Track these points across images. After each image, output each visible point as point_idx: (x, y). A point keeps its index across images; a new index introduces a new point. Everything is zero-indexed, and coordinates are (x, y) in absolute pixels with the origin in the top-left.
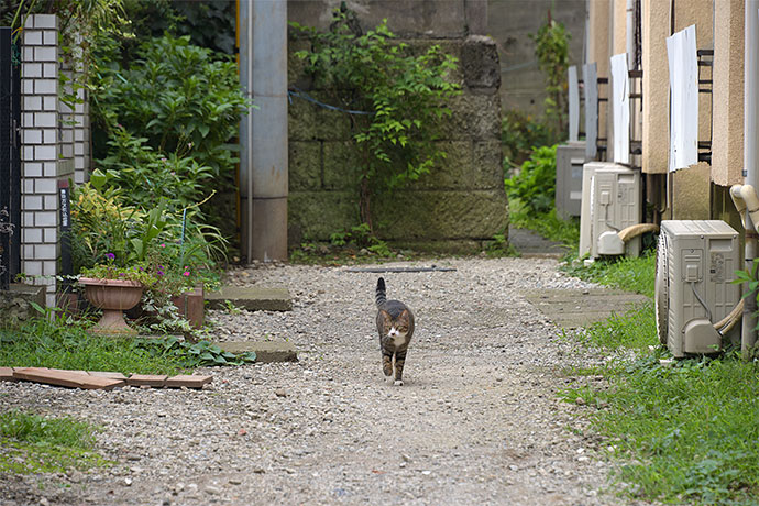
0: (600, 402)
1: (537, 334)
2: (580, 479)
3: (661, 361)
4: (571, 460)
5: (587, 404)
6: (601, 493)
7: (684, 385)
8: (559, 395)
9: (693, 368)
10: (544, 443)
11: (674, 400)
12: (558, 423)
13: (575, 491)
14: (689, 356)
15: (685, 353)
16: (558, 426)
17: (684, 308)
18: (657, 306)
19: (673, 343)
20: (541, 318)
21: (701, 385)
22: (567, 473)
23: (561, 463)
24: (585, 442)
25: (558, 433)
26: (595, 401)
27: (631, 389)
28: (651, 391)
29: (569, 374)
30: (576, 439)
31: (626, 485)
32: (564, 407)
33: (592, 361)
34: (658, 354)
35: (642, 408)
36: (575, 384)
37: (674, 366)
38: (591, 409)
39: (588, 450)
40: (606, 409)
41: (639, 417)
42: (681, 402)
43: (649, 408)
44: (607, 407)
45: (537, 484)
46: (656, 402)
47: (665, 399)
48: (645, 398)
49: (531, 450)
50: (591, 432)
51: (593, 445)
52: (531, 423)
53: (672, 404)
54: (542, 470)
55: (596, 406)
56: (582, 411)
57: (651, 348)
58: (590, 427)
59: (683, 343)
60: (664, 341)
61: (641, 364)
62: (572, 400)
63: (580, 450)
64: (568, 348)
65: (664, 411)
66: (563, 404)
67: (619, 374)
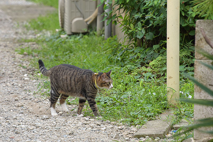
0: (34, 54)
1: (6, 24)
2: (25, 88)
3: (62, 36)
4: (21, 79)
5: (29, 55)
6: (34, 94)
7: (72, 46)
8: (16, 51)
9: (76, 39)
10: (9, 72)
11: (67, 53)
12: (16, 63)
13: (23, 93)
14: (74, 34)
15: (72, 33)
16: (15, 65)
17: (71, 13)
18: (59, 12)
19: (66, 28)
20: (8, 17)
21: (79, 47)
22: (20, 85)
23: (17, 81)
24: (28, 72)
25: (15, 68)
26: (32, 54)
27: (48, 48)
28: (57, 49)
29: (21, 42)
30: (23, 70)
31: (46, 90)
32: (18, 56)
33: (31, 36)
34: (60, 33)
35: (53, 56)
36: (23, 46)
37: (67, 38)
38: (30, 57)
39: (29, 75)
40: (37, 57)
41: (51, 61)
42: (70, 54)
43: (56, 56)
44: (38, 56)
45: (6, 90)
46: (59, 54)
47: (63, 52)
48: (54, 52)
49: (3, 75)
50: (30, 67)
51: (31, 73)
52: (4, 63)
53: (66, 55)
54: (8, 84)
55: (32, 56)
56: (26, 58)
57: (57, 30)
58: (30, 65)
59: (71, 28)
60: (63, 27)
61: (52, 37)
62: (22, 53)
63: (25, 75)
64: (20, 31)
65: (63, 58)
66: (18, 55)
67: (43, 42)
